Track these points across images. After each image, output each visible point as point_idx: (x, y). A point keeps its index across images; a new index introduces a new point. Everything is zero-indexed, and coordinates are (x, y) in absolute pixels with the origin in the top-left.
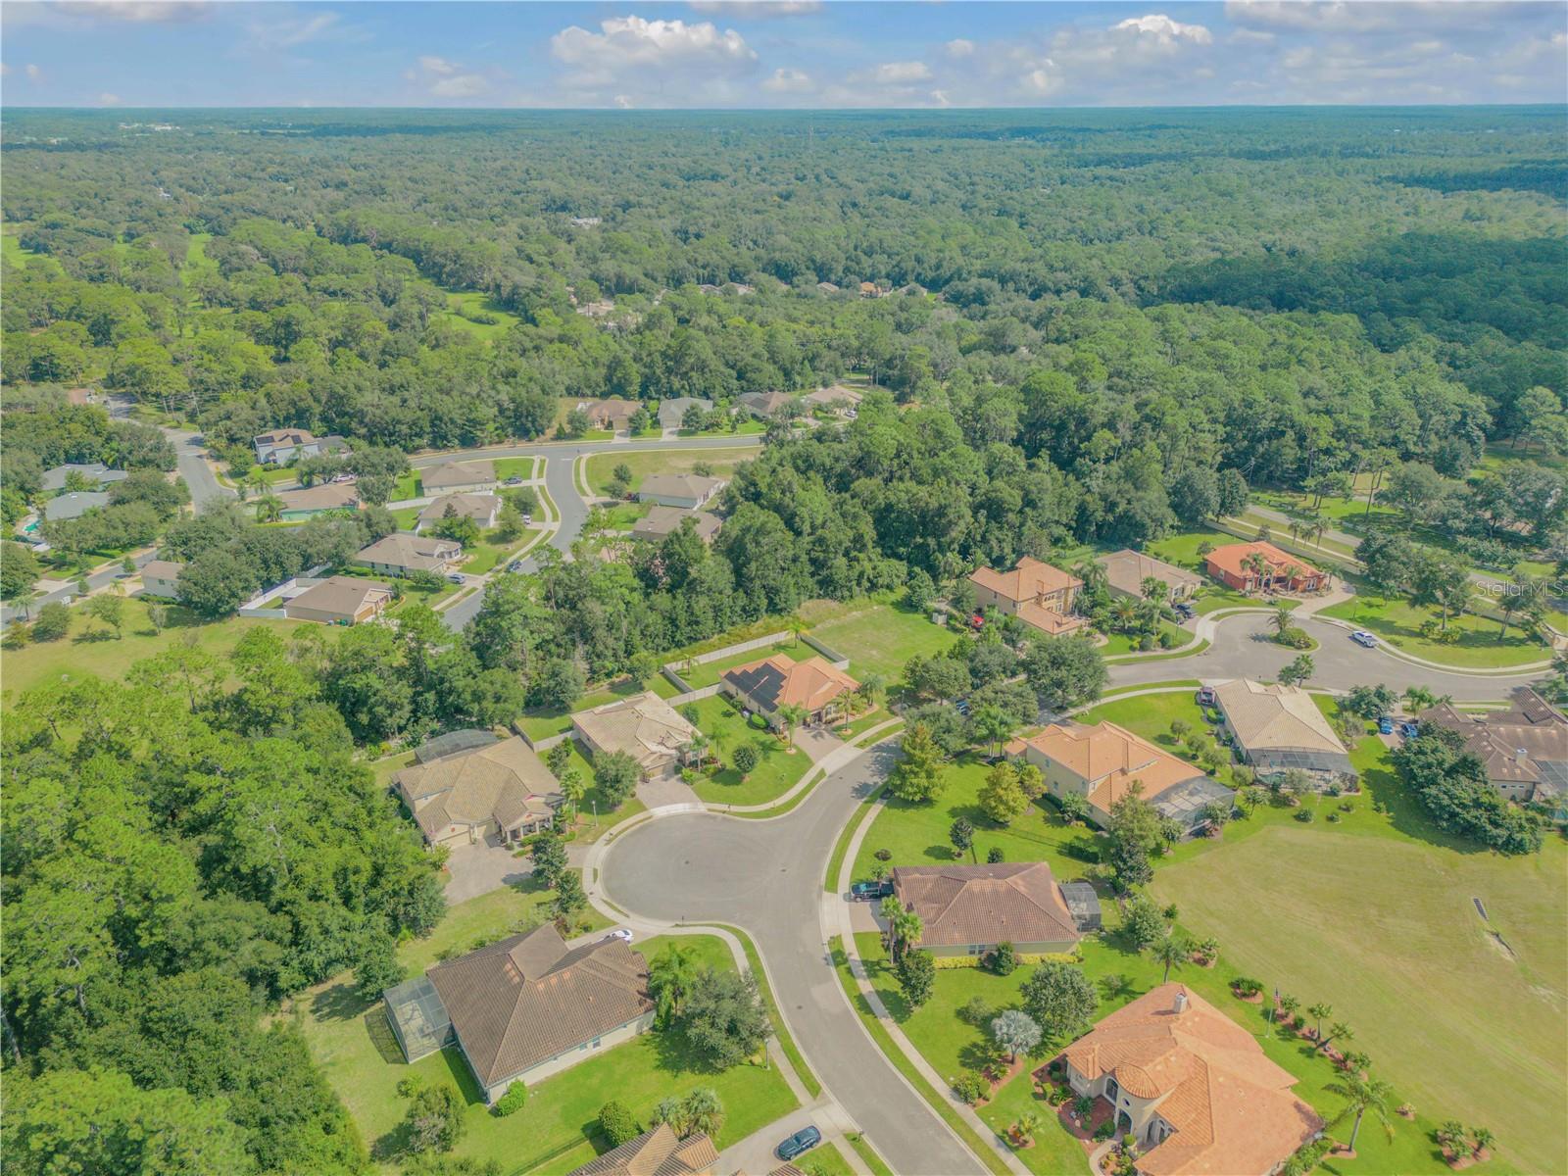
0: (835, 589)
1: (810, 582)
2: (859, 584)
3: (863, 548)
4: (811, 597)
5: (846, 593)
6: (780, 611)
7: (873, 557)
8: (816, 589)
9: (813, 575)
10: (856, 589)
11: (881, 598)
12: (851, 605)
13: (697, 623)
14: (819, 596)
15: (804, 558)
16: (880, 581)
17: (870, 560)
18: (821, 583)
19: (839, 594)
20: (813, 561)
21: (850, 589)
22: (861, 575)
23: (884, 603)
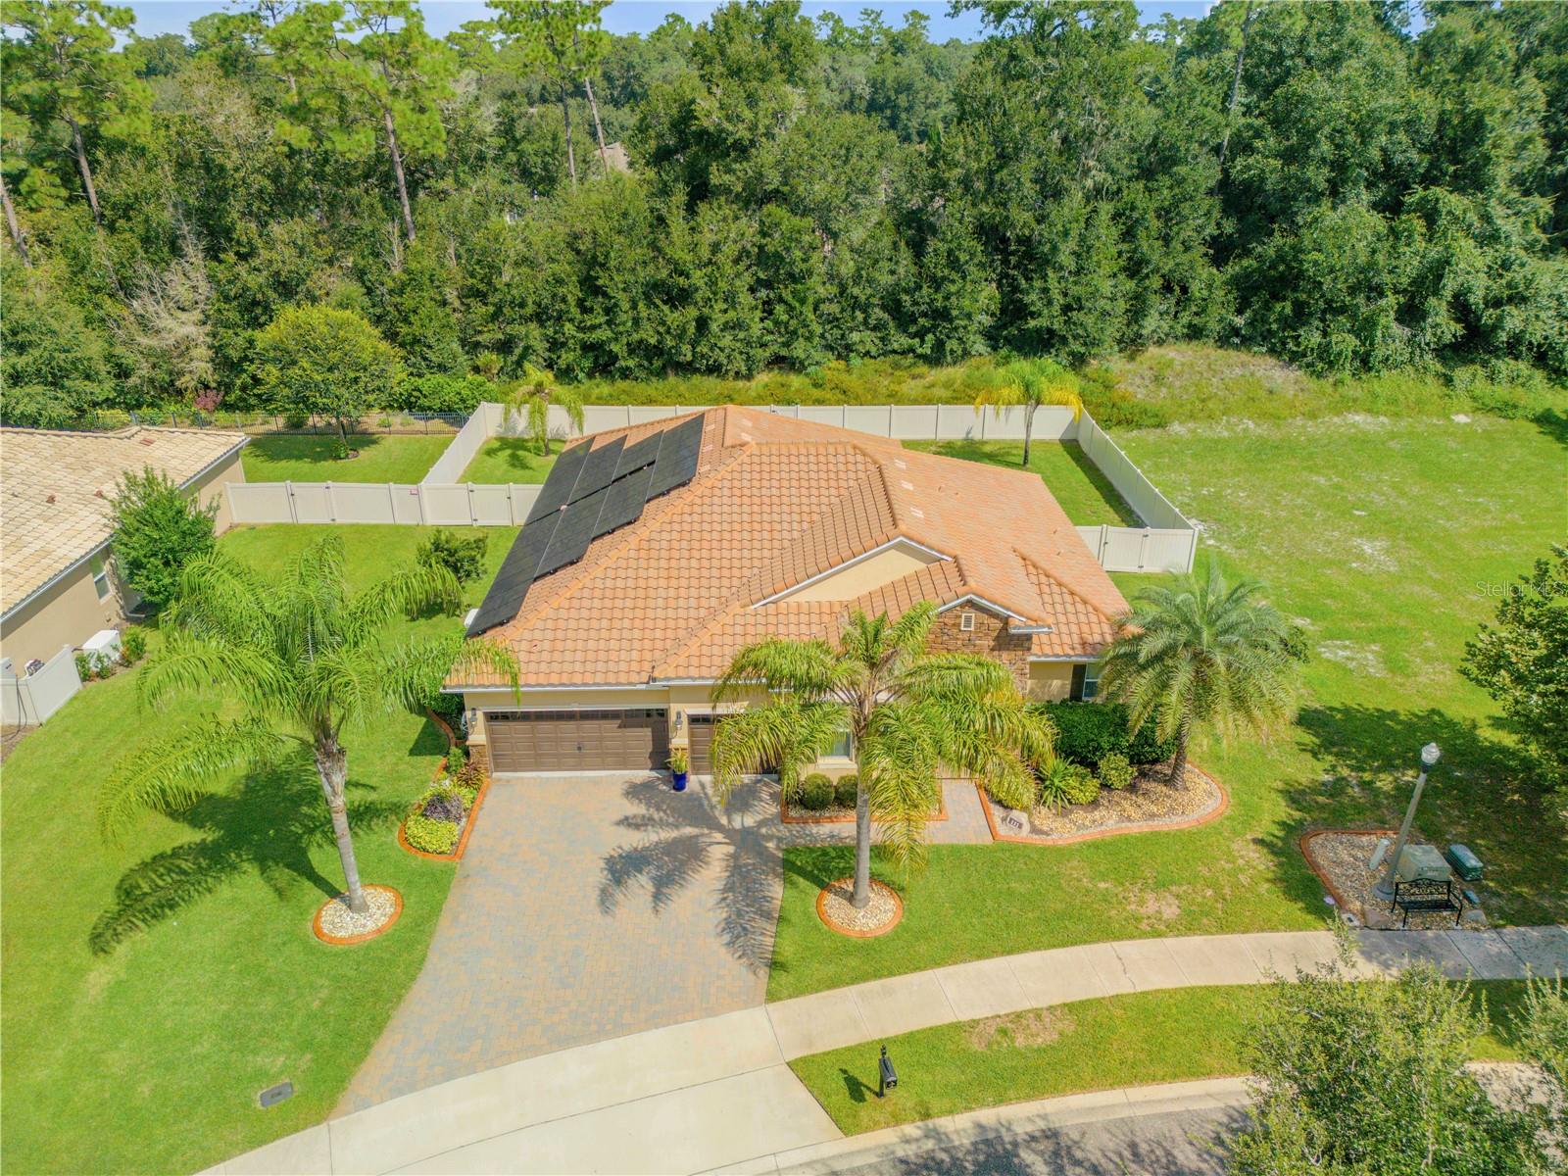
0: (1301, 315)
1: (1206, 279)
2: (1411, 313)
3: (1472, 180)
4: (1195, 333)
5: (1345, 342)
6: (1041, 343)
7: (1508, 225)
8: (1222, 312)
9: (1220, 251)
10: (1393, 335)
11: (1502, 391)
12: (1353, 388)
13: (679, 298)
14: (1228, 338)
15: (1203, 172)
16: (1514, 319)
17: (1489, 238)
18: (1245, 291)
19: (1312, 338)
20: (1236, 196)
21: (1365, 329)
22: (1432, 277)
23: (1506, 409)
